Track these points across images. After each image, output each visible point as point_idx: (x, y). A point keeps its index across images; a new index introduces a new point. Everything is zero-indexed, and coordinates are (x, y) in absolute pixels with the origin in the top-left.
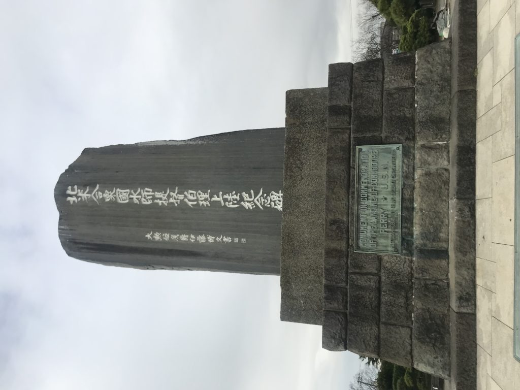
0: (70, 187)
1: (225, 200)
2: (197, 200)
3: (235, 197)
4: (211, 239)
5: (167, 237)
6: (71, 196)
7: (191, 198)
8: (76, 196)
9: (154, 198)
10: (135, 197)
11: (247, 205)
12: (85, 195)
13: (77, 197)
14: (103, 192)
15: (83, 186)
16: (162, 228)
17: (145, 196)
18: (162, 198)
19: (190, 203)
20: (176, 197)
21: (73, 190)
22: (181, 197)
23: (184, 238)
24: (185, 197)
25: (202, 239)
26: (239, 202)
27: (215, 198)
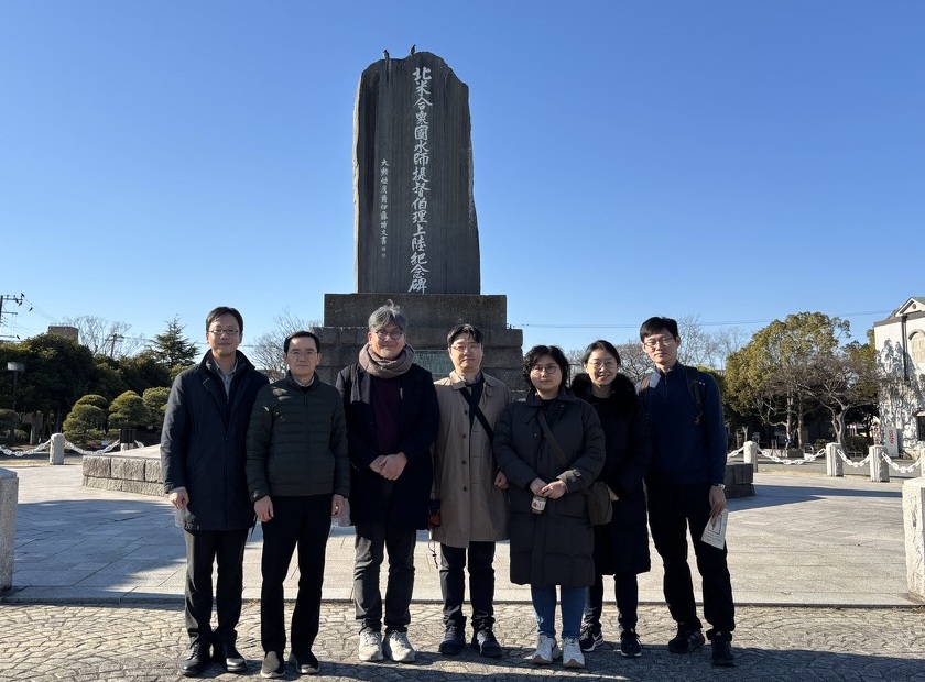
0: (429, 71)
1: (418, 237)
2: (418, 210)
3: (421, 246)
4: (384, 225)
5: (385, 181)
6: (421, 73)
7: (420, 205)
8: (421, 78)
9: (420, 166)
10: (421, 146)
11: (414, 257)
12: (421, 89)
13: (419, 81)
14: (424, 111)
15: (431, 87)
16: (392, 175)
17: (421, 156)
18: (420, 175)
19: (415, 203)
20: (420, 189)
21: (427, 75)
22: (421, 195)
23: (384, 198)
24: (421, 199)
25: (384, 216)
26: (416, 250)
27: (420, 228)
